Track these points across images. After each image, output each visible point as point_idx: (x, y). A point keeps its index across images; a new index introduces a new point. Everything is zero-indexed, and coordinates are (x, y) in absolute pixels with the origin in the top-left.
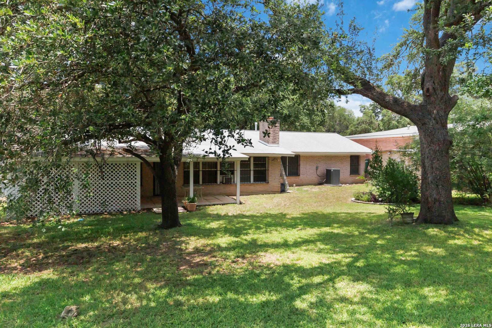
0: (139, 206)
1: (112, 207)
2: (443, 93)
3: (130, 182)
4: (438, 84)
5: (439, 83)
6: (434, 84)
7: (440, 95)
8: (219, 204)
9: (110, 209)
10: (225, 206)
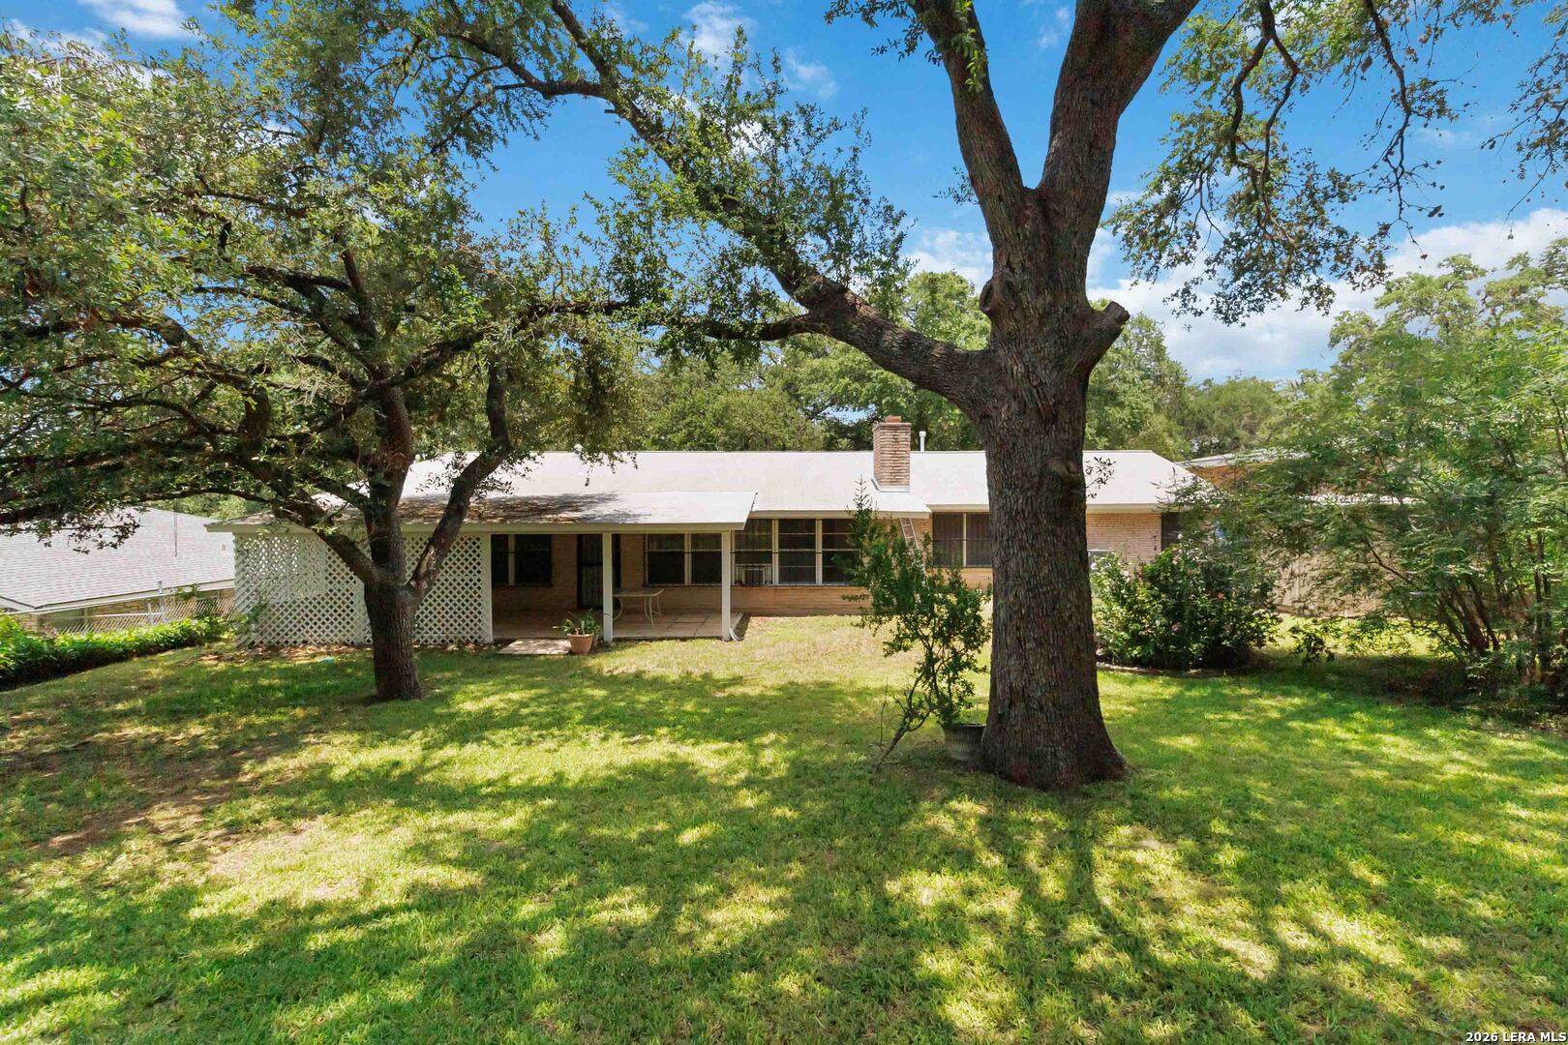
0: (488, 634)
1: (431, 633)
2: (1049, 298)
3: (451, 580)
4: (1024, 268)
5: (1028, 264)
6: (1012, 270)
7: (1035, 308)
8: (675, 638)
9: (426, 636)
10: (688, 643)
